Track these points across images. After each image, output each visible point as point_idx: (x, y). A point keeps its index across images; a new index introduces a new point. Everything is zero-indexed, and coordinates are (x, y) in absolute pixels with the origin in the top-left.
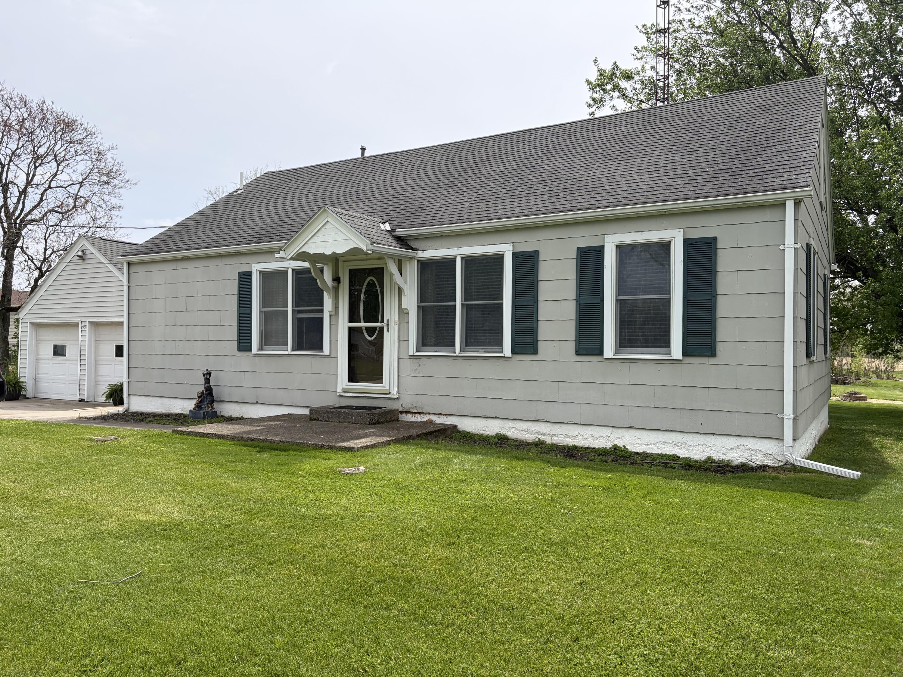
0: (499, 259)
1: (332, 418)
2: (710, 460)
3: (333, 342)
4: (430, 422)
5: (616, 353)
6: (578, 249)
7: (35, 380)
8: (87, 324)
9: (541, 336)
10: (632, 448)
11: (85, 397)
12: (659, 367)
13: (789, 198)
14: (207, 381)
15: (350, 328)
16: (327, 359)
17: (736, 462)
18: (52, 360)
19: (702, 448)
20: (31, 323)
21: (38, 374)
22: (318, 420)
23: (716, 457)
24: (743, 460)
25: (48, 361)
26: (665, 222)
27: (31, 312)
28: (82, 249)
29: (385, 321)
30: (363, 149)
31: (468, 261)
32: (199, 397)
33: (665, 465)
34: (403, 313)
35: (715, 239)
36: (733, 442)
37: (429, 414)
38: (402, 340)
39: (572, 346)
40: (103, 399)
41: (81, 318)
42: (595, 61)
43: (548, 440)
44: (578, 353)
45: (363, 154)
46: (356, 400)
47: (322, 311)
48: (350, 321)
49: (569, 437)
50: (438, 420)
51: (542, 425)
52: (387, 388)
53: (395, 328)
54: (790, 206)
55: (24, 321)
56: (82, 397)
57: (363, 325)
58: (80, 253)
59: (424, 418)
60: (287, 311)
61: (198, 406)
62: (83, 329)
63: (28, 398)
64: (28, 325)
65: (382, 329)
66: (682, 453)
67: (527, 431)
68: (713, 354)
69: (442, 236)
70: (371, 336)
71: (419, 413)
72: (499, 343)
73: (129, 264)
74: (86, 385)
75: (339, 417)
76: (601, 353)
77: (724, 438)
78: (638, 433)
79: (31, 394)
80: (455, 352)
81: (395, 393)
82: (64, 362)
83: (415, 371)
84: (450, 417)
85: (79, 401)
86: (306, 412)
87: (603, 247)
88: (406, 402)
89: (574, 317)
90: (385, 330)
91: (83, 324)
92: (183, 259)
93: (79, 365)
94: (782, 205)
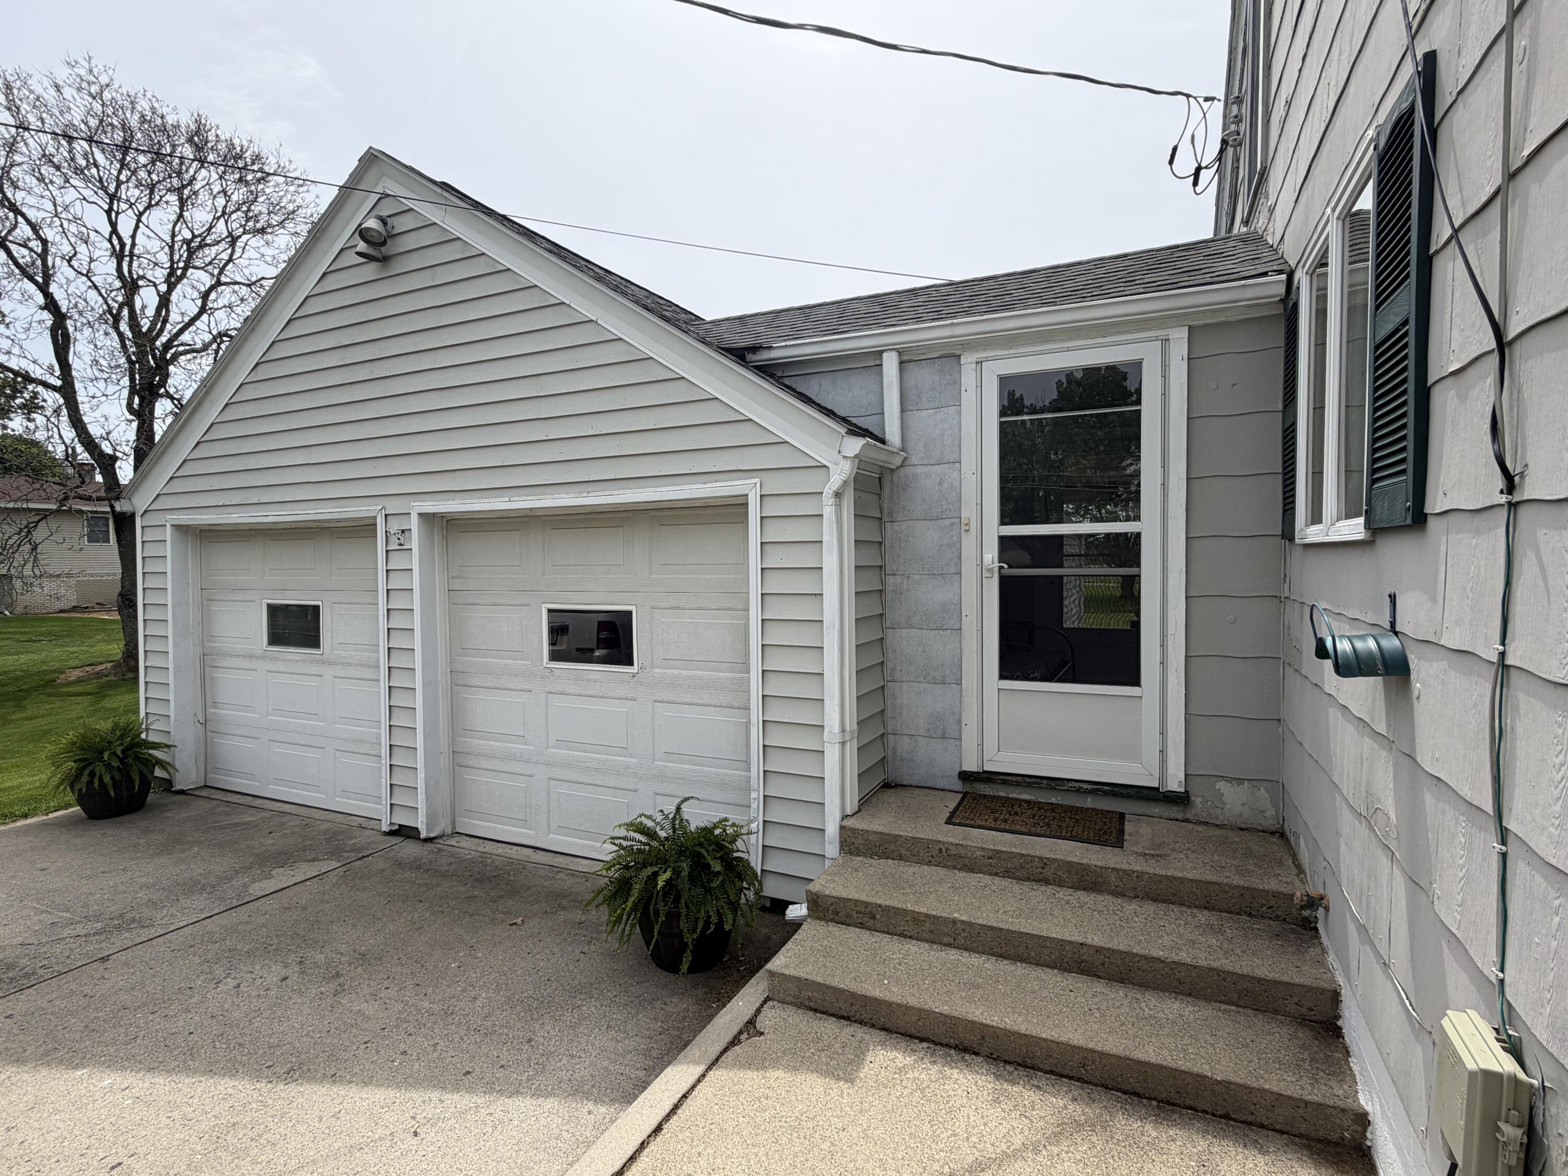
7: (205, 724)
8: (414, 523)
11: (420, 822)
18: (264, 658)
20: (177, 527)
21: (215, 705)
25: (246, 664)
27: (177, 486)
41: (384, 502)
55: (151, 519)
56: (403, 819)
62: (393, 546)
63: (182, 792)
64: (168, 532)
74: (421, 775)
79: (193, 776)
82: (313, 669)
85: (391, 833)
91: (394, 527)
93: (384, 692)
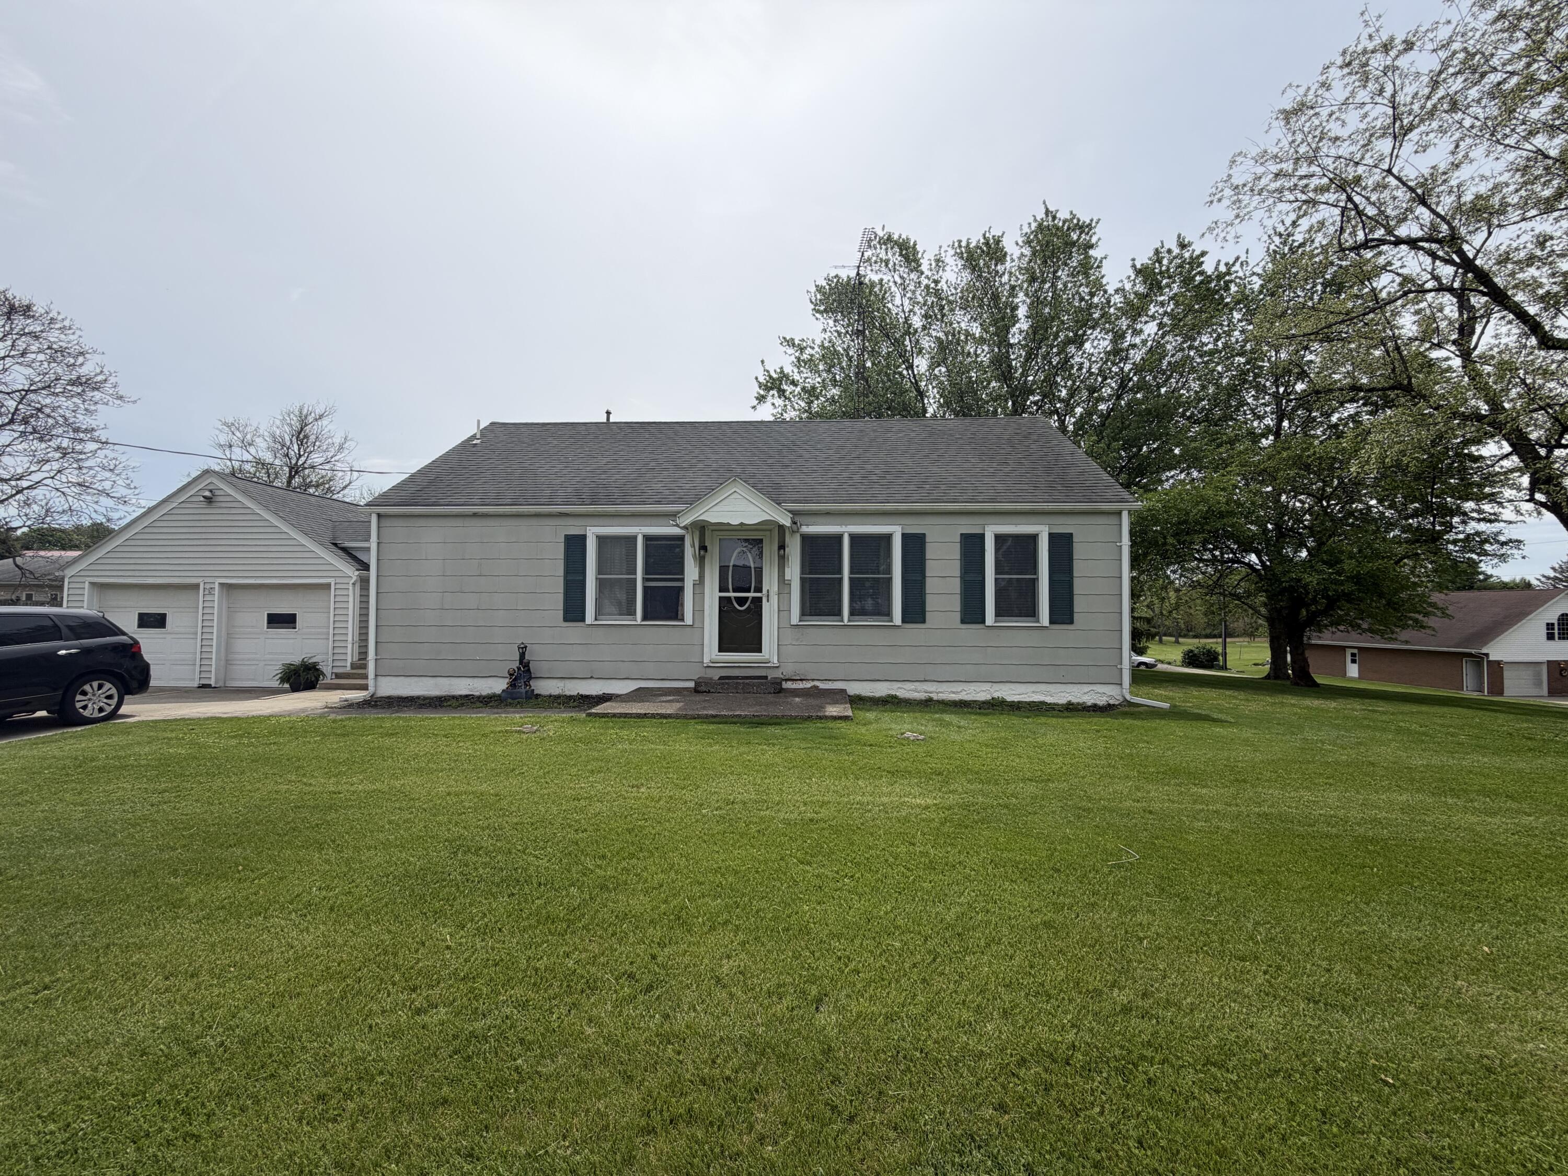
0: (888, 538)
1: (727, 689)
2: (1070, 703)
3: (699, 611)
4: (816, 687)
5: (996, 622)
6: (962, 534)
8: (216, 586)
9: (928, 607)
10: (1009, 699)
11: (213, 681)
12: (1031, 632)
13: (1125, 509)
14: (522, 655)
15: (720, 598)
16: (688, 629)
17: (1089, 704)
19: (1062, 694)
20: (91, 583)
22: (709, 692)
23: (1075, 700)
24: (1092, 701)
26: (1034, 519)
27: (93, 567)
28: (210, 487)
29: (765, 591)
30: (608, 413)
31: (854, 538)
32: (511, 675)
33: (1067, 709)
34: (783, 583)
35: (1071, 534)
36: (1086, 688)
37: (813, 680)
38: (784, 610)
39: (958, 616)
40: (275, 684)
41: (204, 578)
42: (763, 362)
43: (935, 697)
44: (963, 621)
45: (608, 418)
46: (726, 670)
47: (682, 580)
48: (720, 591)
49: (954, 693)
50: (822, 685)
51: (929, 684)
52: (767, 657)
53: (774, 599)
54: (1125, 515)
55: (75, 580)
56: (204, 682)
57: (732, 595)
58: (207, 494)
59: (808, 685)
60: (635, 579)
61: (513, 685)
62: (207, 593)
64: (87, 585)
65: (760, 599)
66: (1049, 700)
67: (916, 691)
68: (1071, 622)
69: (828, 513)
70: (741, 606)
71: (801, 680)
72: (888, 614)
73: (379, 516)
75: (736, 688)
76: (983, 621)
77: (1079, 686)
78: (1012, 686)
80: (842, 621)
81: (776, 661)
82: (161, 636)
83: (797, 640)
84: (835, 683)
85: (200, 687)
86: (691, 685)
87: (983, 535)
88: (788, 670)
89: (959, 592)
90: (764, 600)
91: (208, 586)
92: (475, 515)
93: (199, 640)
94: (1119, 513)
